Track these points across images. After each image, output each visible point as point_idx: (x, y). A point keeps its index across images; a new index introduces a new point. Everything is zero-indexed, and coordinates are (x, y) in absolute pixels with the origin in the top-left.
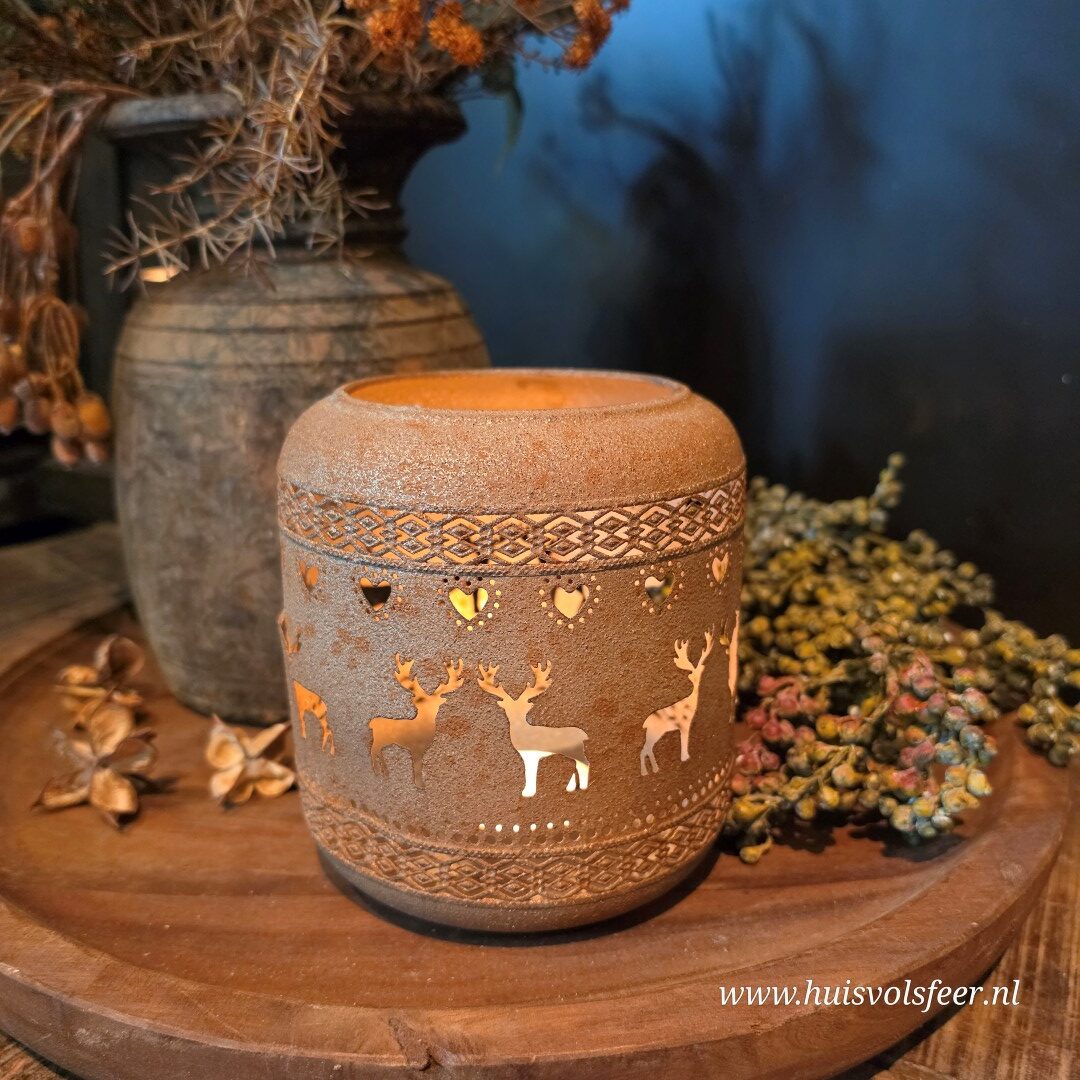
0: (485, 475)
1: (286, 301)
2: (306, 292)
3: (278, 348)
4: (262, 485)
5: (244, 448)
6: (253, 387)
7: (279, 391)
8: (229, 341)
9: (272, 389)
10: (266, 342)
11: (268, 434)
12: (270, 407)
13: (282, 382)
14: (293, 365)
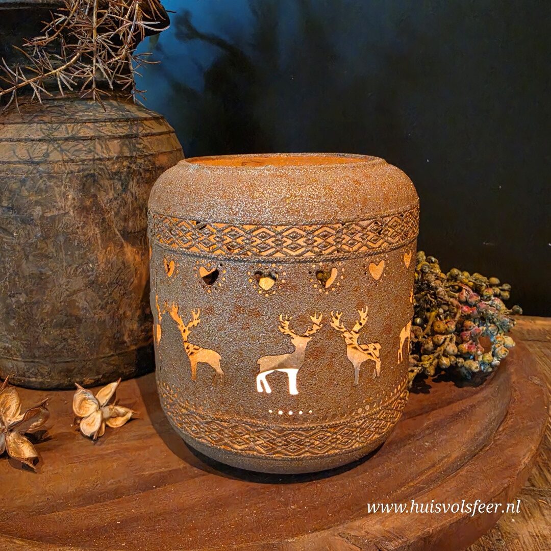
0: (336, 200)
1: (89, 121)
2: (100, 116)
3: (89, 149)
4: (84, 235)
5: (71, 213)
6: (76, 174)
7: (93, 175)
8: (56, 146)
9: (88, 174)
10: (81, 146)
11: (88, 203)
12: (87, 185)
13: (95, 170)
14: (100, 159)
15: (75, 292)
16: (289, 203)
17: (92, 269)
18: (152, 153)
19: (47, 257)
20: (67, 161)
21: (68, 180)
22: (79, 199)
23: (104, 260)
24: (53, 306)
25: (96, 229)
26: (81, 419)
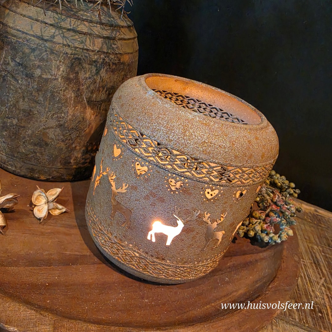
1: (87, 20)
3: (82, 41)
4: (64, 96)
5: (60, 80)
6: (69, 55)
7: (79, 59)
8: (61, 32)
9: (77, 58)
10: (77, 37)
11: (71, 76)
12: (74, 65)
13: (82, 56)
14: (87, 50)
15: (48, 128)
16: (205, 146)
17: (63, 117)
18: (120, 52)
19: (37, 102)
20: (65, 45)
21: (63, 58)
22: (66, 72)
23: (72, 114)
24: (33, 132)
25: (73, 94)
26: (35, 206)
